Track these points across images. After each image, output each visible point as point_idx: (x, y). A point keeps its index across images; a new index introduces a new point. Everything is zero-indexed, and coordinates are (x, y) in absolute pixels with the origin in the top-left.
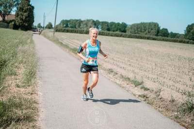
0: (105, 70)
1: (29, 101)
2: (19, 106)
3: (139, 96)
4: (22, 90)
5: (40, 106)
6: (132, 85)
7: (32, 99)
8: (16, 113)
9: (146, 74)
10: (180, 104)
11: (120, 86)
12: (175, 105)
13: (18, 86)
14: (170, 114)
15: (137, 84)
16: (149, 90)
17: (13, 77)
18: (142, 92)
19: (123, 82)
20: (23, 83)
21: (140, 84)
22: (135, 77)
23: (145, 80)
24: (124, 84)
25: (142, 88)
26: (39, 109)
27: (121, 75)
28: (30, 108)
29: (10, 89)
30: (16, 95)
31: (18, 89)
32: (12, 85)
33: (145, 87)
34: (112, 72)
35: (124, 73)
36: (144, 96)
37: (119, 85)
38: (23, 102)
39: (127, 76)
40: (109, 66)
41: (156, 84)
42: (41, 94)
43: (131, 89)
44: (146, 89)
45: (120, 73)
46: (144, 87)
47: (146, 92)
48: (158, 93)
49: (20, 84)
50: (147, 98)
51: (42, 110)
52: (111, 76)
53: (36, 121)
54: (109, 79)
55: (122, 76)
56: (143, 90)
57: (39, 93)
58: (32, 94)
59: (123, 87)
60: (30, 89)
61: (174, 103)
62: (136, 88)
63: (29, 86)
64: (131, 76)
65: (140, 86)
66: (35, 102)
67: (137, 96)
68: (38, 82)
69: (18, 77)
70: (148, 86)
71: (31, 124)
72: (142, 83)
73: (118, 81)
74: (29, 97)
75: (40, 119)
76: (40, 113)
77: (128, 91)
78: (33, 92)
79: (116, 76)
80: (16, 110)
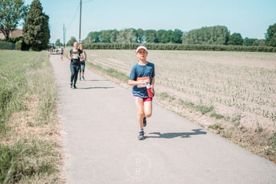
1: (48, 145)
2: (33, 152)
3: (210, 127)
4: (37, 129)
5: (64, 149)
6: (197, 113)
7: (51, 141)
8: (28, 163)
9: (217, 95)
10: (271, 134)
11: (181, 116)
12: (264, 136)
13: (31, 125)
14: (258, 149)
15: (205, 111)
16: (223, 117)
17: (22, 113)
18: (213, 122)
19: (184, 110)
20: (38, 119)
21: (209, 111)
22: (201, 101)
23: (215, 104)
24: (186, 112)
25: (212, 116)
26: (62, 155)
27: (180, 100)
28: (49, 154)
29: (20, 130)
30: (27, 138)
31: (30, 128)
32: (22, 124)
33: (217, 113)
34: (167, 96)
35: (184, 97)
36: (218, 127)
37: (178, 114)
38: (39, 147)
39: (188, 101)
41: (233, 108)
42: (65, 133)
43: (196, 118)
44: (219, 117)
45: (178, 98)
46: (216, 115)
47: (219, 121)
48: (237, 121)
49: (33, 121)
50: (221, 129)
51: (67, 155)
52: (165, 102)
53: (58, 171)
54: (164, 107)
55: (182, 101)
56: (214, 118)
57: (62, 132)
58: (51, 134)
59: (185, 117)
60: (47, 128)
61: (262, 133)
62: (204, 117)
63: (47, 124)
64: (195, 100)
65: (210, 113)
66: (56, 145)
67: (206, 128)
68: (60, 118)
69: (29, 113)
70: (222, 113)
71: (52, 177)
72: (212, 108)
73: (176, 109)
74: (47, 138)
75: (64, 169)
76: (64, 160)
77: (192, 121)
78: (53, 132)
79: (173, 102)
80: (29, 159)
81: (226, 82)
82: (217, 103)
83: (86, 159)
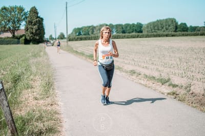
0: (127, 72)
1: (50, 113)
2: (40, 119)
3: (168, 94)
4: (41, 102)
5: (62, 116)
6: (158, 84)
7: (52, 110)
8: (37, 126)
9: (172, 70)
11: (146, 86)
13: (36, 99)
15: (164, 82)
16: (177, 86)
17: (30, 90)
18: (170, 90)
19: (148, 82)
20: (41, 95)
21: (167, 82)
22: (160, 75)
23: (171, 76)
24: (150, 83)
25: (169, 85)
26: (61, 119)
27: (145, 75)
28: (51, 119)
29: (29, 103)
30: (35, 108)
31: (36, 101)
32: (30, 98)
33: (173, 83)
34: (134, 73)
35: (148, 72)
36: (174, 93)
37: (144, 85)
38: (44, 114)
39: (151, 75)
40: (131, 68)
41: (185, 79)
42: (62, 104)
43: (158, 87)
44: (175, 86)
45: (143, 74)
47: (175, 89)
48: (188, 89)
49: (38, 96)
50: (177, 95)
51: (65, 120)
52: (134, 77)
53: (60, 132)
54: (133, 81)
55: (146, 76)
57: (59, 103)
58: (52, 105)
59: (149, 87)
60: (49, 101)
62: (163, 86)
63: (48, 97)
64: (156, 74)
65: (168, 84)
66: (56, 113)
67: (166, 94)
68: (57, 93)
69: (34, 90)
70: (177, 83)
72: (169, 80)
73: (142, 82)
74: (49, 108)
75: (63, 130)
76: (63, 124)
77: (155, 90)
78: (53, 103)
79: (140, 76)
80: (37, 124)
81: (178, 60)
82: (172, 76)
83: (79, 121)
